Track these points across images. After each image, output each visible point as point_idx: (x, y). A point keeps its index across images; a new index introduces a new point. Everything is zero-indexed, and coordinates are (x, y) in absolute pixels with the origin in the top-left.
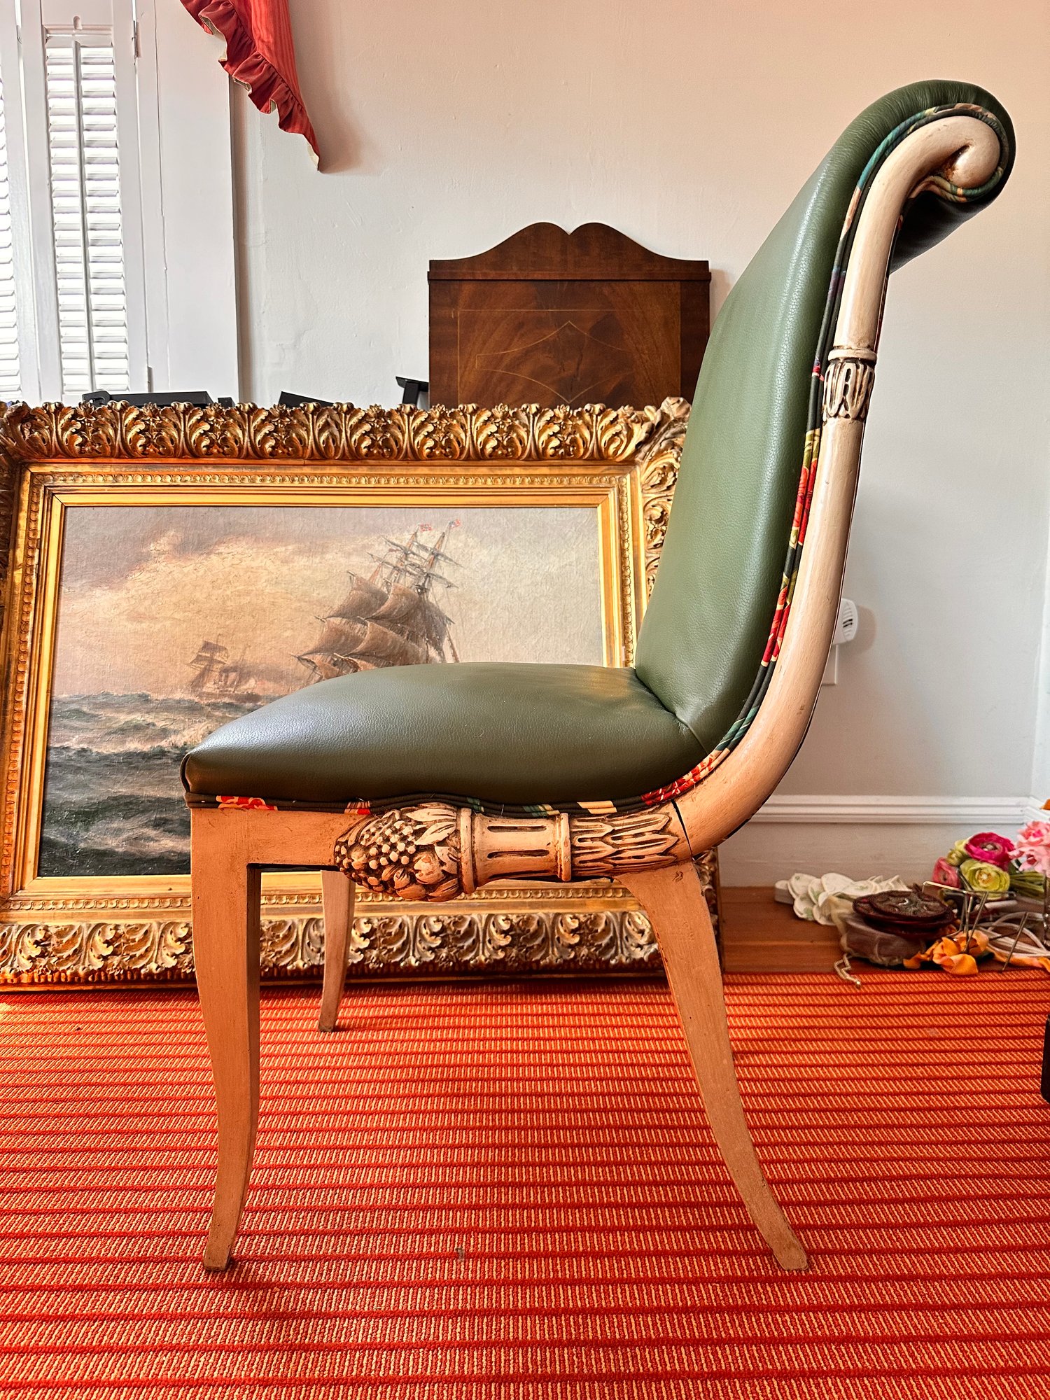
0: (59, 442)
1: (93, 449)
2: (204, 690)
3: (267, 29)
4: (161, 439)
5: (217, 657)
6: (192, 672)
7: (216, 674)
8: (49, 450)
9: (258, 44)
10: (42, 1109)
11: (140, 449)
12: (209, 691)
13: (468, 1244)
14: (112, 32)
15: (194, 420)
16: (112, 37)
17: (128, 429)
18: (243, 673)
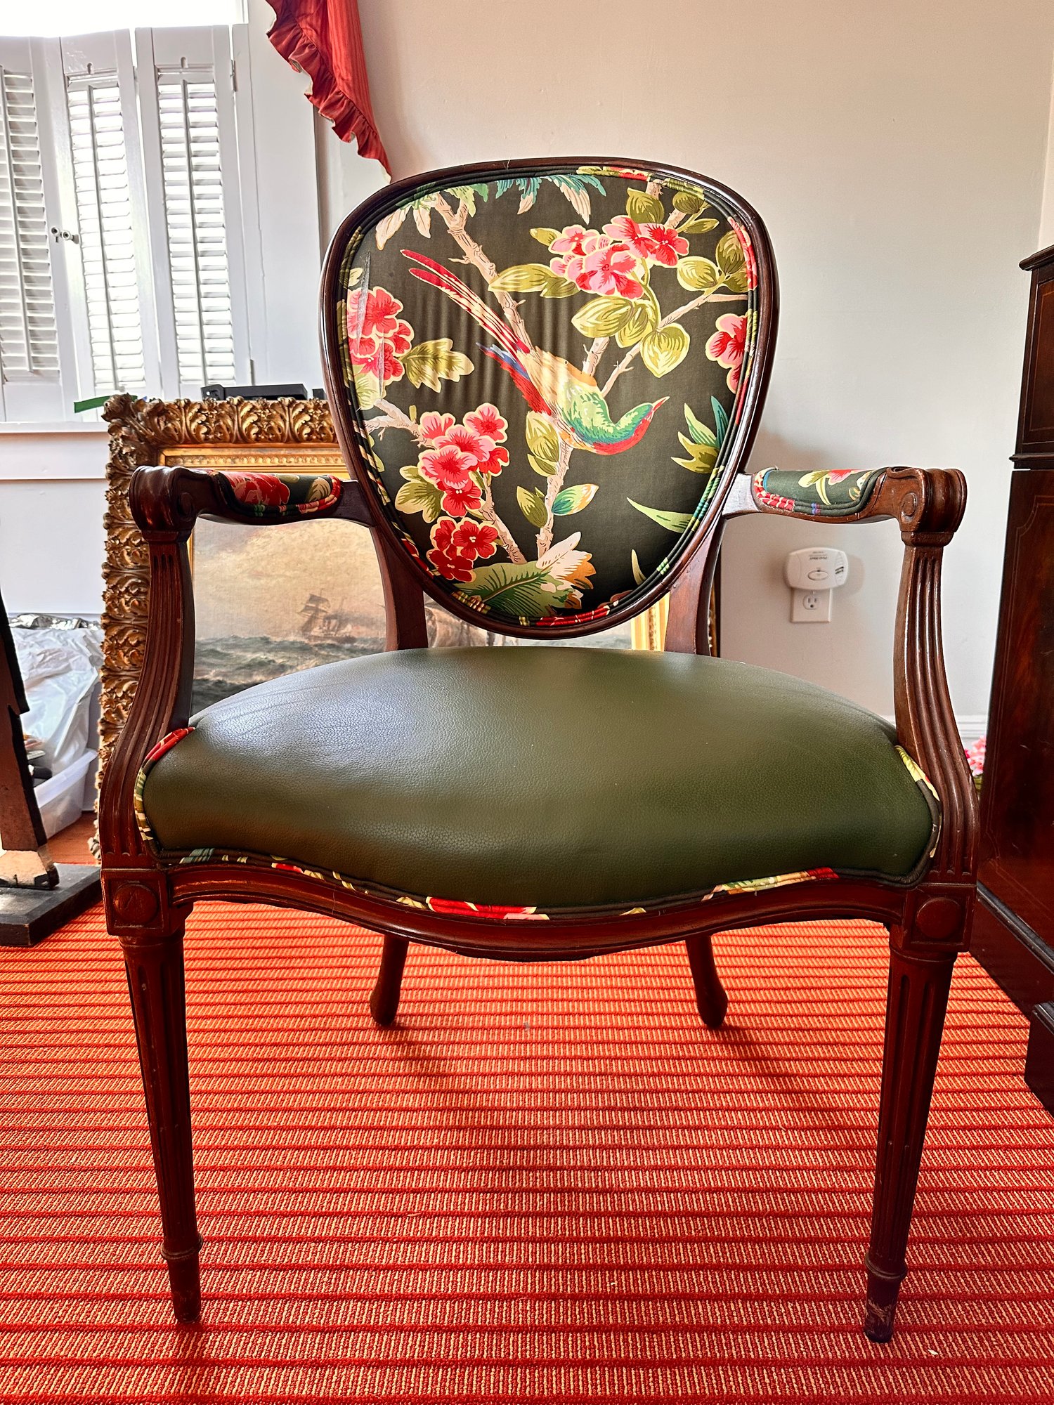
0: (189, 431)
1: (216, 437)
2: (312, 633)
3: (346, 68)
4: (271, 428)
5: (321, 607)
6: (302, 620)
7: (320, 621)
8: (180, 437)
9: (339, 81)
10: (219, 944)
11: (253, 436)
12: (316, 634)
13: (532, 1021)
14: (213, 69)
15: (297, 412)
16: (213, 74)
17: (244, 419)
18: (342, 620)
